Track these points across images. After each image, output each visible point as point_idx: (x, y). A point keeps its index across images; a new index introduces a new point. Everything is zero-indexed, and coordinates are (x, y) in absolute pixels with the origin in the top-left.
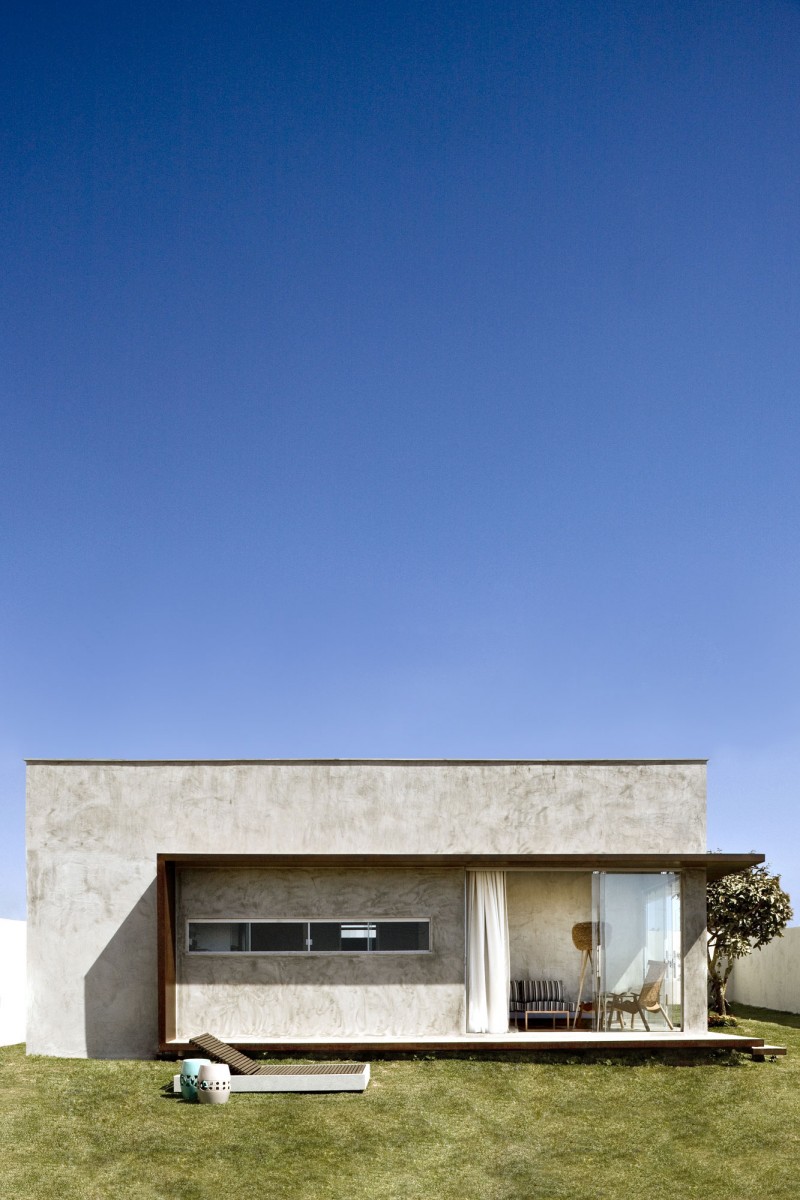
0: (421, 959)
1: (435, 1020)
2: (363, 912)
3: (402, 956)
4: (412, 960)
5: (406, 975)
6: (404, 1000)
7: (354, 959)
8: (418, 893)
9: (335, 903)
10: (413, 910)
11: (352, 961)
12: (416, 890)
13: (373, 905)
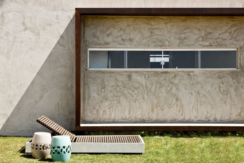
0: (233, 72)
1: (241, 112)
2: (196, 44)
3: (221, 72)
4: (227, 74)
5: (223, 83)
6: (221, 99)
7: (191, 74)
8: (230, 33)
9: (179, 39)
10: (227, 43)
11: (190, 74)
12: (229, 31)
13: (203, 40)
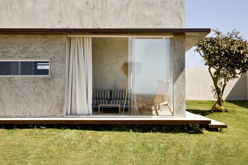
0: (43, 79)
1: (51, 109)
2: (16, 56)
3: (35, 78)
4: (40, 79)
5: (37, 87)
6: (35, 99)
7: (12, 79)
8: (43, 48)
9: (2, 52)
10: (40, 56)
11: (10, 80)
12: (42, 46)
13: (21, 53)
